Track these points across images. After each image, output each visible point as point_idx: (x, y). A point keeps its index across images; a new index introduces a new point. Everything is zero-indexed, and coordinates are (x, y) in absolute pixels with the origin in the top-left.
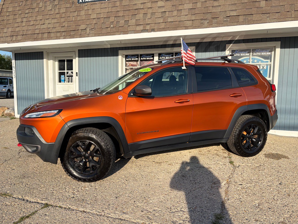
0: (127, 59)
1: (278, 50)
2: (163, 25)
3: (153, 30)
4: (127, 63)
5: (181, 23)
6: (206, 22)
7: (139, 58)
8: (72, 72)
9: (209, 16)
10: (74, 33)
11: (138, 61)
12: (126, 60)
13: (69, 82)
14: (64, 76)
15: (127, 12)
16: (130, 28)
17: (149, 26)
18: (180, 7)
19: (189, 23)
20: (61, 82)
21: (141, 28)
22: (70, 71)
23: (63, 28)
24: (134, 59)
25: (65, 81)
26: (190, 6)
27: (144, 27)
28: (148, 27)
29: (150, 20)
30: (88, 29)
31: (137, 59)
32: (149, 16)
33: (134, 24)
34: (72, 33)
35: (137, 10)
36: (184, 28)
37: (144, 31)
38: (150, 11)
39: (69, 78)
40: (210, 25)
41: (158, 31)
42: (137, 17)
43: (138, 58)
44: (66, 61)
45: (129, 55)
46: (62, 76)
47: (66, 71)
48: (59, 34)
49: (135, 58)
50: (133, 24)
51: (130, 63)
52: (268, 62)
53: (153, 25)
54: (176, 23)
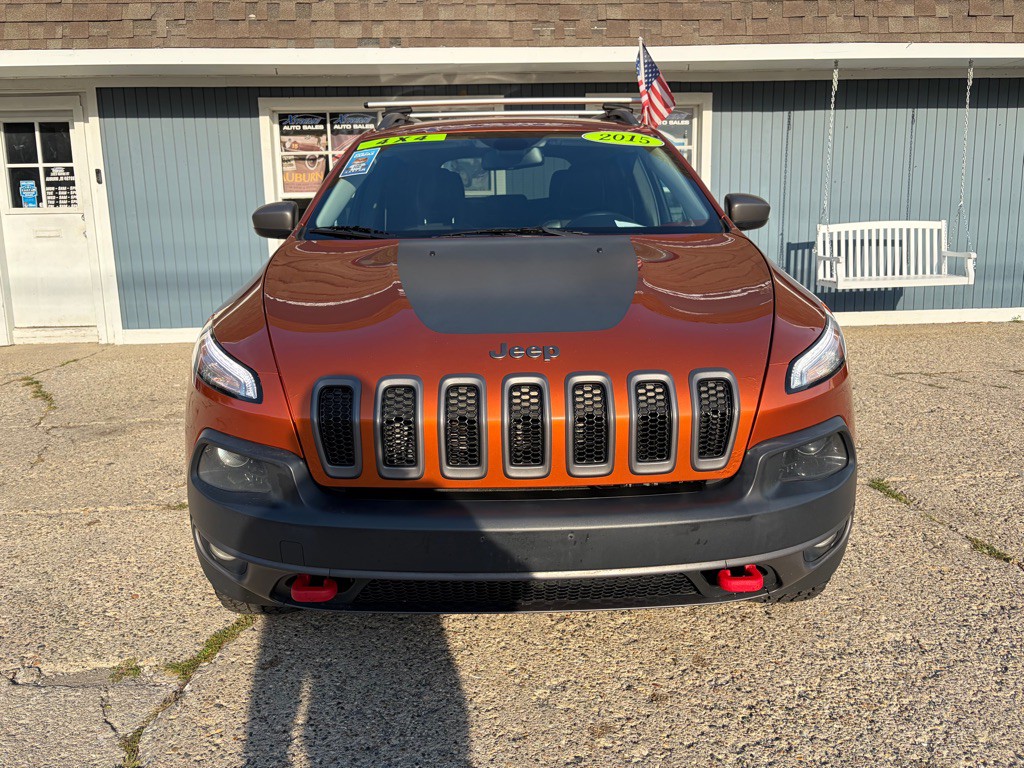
0: (286, 128)
1: (708, 115)
2: (425, 30)
3: (396, 42)
4: (285, 138)
5: (479, 26)
6: (548, 29)
7: (329, 126)
8: (70, 171)
9: (552, 14)
10: (105, 32)
11: (324, 132)
12: (281, 128)
13: (56, 205)
14: (33, 183)
16: (317, 31)
17: (381, 27)
19: (501, 29)
20: (21, 206)
21: (356, 31)
22: (58, 168)
23: (55, 10)
24: (310, 127)
25: (40, 199)
27: (365, 30)
28: (378, 32)
29: (382, 9)
30: (161, 22)
31: (321, 127)
33: (331, 15)
34: (95, 30)
36: (488, 42)
37: (365, 41)
39: (57, 191)
40: (558, 40)
41: (410, 46)
43: (324, 123)
44: (37, 127)
45: (293, 115)
46: (22, 183)
47: (41, 165)
48: (39, 32)
49: (314, 125)
50: (329, 18)
51: (293, 138)
52: (683, 144)
53: (394, 25)
54: (464, 24)
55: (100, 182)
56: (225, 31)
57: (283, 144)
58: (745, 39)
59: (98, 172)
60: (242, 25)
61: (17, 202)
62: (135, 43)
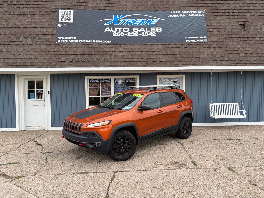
0: (91, 82)
1: (184, 79)
2: (123, 64)
4: (90, 84)
5: (135, 63)
6: (149, 63)
8: (42, 91)
9: (150, 60)
10: (55, 64)
11: (99, 83)
12: (89, 82)
13: (38, 98)
14: (33, 94)
15: (97, 52)
16: (101, 64)
17: (114, 63)
18: (133, 53)
19: (140, 63)
21: (109, 64)
22: (39, 90)
23: (45, 59)
25: (34, 97)
26: (139, 53)
27: (111, 64)
28: (113, 64)
29: (114, 59)
30: (67, 62)
32: (113, 57)
33: (103, 60)
34: (53, 64)
35: (104, 52)
36: (137, 66)
37: (111, 66)
38: (114, 53)
39: (39, 95)
40: (152, 66)
41: (120, 67)
42: (106, 56)
43: (99, 81)
44: (35, 82)
45: (93, 79)
46: (31, 94)
47: (36, 90)
48: (41, 64)
50: (103, 61)
51: (92, 84)
53: (117, 63)
54: (132, 62)
55: (49, 94)
56: (81, 64)
57: (90, 85)
58: (192, 65)
59: (49, 92)
60: (84, 62)
61: (29, 98)
62: (61, 66)
